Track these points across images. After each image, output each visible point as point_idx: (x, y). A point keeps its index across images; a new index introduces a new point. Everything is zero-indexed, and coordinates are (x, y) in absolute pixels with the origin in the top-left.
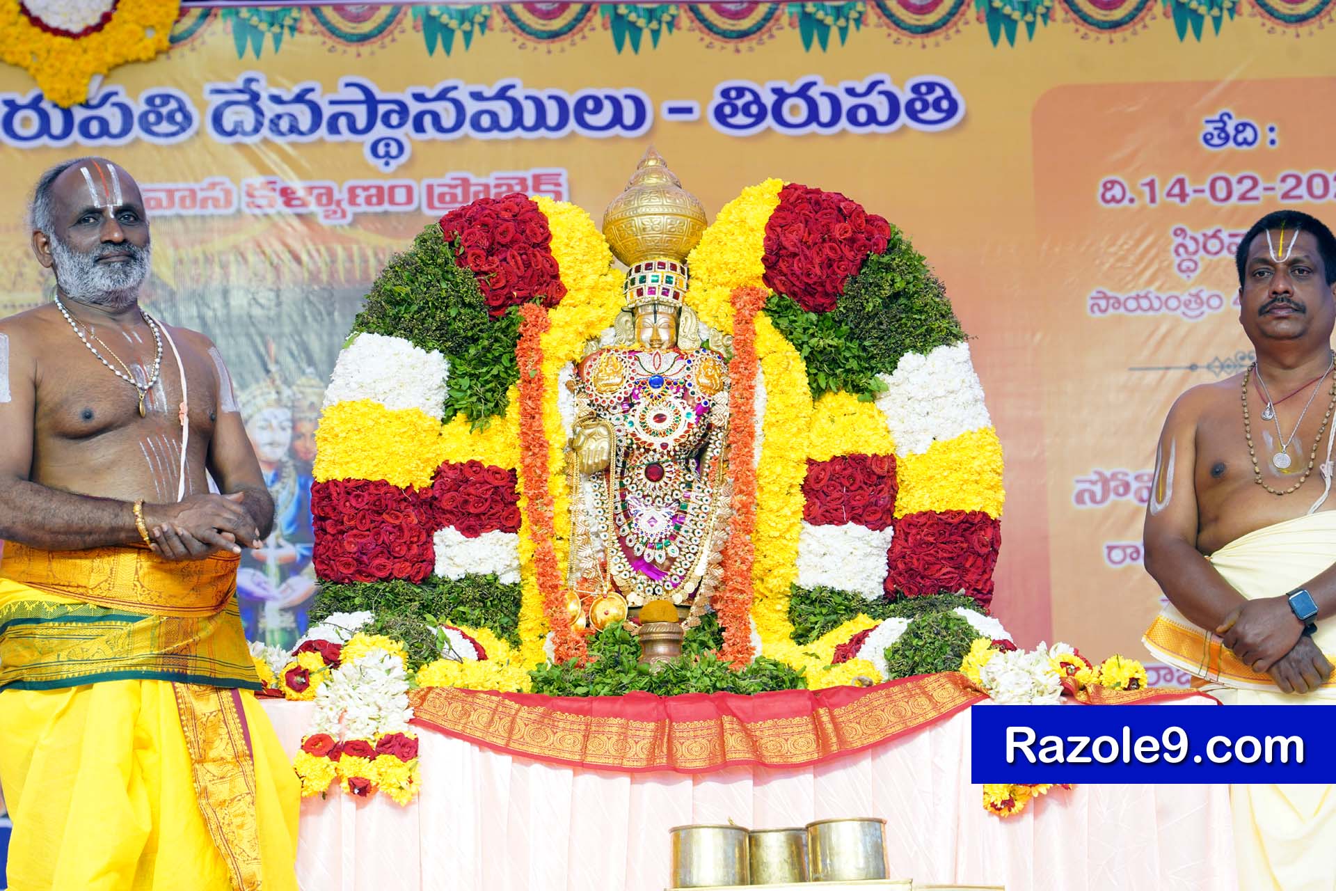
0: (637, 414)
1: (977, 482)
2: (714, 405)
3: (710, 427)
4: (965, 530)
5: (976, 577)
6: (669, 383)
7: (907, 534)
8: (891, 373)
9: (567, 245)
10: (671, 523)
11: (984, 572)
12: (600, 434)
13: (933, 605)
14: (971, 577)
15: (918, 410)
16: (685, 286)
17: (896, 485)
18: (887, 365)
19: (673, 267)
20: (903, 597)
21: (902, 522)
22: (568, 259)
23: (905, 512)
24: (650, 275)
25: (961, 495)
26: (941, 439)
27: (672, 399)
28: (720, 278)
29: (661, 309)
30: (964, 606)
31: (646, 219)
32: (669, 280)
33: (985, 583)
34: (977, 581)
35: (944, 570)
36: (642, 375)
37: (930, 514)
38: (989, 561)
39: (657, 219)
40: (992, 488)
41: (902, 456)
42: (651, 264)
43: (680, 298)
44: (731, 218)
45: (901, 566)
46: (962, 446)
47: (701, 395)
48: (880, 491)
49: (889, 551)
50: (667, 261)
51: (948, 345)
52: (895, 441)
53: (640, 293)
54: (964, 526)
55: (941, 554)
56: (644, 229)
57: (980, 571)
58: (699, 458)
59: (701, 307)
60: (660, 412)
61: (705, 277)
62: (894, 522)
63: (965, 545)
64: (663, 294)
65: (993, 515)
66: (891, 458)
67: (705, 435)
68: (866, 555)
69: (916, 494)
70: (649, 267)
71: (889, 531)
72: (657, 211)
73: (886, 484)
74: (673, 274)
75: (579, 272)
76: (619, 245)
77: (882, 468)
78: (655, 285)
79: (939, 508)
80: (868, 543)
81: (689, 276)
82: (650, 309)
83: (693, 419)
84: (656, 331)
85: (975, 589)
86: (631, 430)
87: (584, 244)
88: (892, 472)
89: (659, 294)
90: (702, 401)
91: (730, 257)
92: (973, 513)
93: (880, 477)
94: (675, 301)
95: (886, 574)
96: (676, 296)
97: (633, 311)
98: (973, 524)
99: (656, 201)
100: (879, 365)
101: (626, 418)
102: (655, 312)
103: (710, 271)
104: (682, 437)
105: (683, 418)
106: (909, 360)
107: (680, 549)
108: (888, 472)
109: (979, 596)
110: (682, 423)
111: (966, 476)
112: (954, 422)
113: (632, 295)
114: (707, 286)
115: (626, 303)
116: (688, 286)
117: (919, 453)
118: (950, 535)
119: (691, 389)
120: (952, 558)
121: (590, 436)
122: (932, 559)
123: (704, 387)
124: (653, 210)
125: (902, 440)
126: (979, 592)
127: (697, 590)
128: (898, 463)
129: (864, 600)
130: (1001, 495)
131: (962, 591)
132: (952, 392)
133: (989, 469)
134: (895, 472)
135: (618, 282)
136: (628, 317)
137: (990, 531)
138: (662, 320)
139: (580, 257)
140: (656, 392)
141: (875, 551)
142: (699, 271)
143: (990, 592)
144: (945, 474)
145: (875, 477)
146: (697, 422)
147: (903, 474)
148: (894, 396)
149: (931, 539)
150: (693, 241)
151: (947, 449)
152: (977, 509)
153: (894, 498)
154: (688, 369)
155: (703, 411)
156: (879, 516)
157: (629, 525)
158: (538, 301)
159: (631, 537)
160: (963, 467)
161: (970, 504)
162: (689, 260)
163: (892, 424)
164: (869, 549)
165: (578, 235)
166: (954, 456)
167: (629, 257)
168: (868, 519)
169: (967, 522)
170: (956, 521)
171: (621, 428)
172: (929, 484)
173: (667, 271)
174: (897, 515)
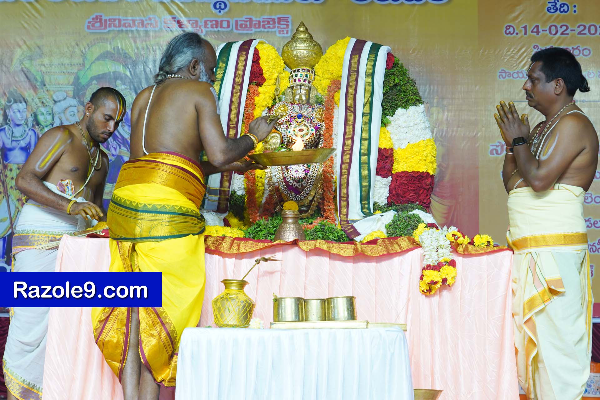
0: (292, 129)
1: (425, 160)
2: (322, 126)
3: (320, 134)
4: (420, 179)
5: (423, 198)
6: (304, 117)
7: (397, 180)
8: (392, 116)
9: (266, 62)
10: (304, 172)
11: (427, 196)
12: (277, 136)
13: (406, 208)
14: (422, 197)
15: (403, 131)
16: (313, 78)
17: (393, 160)
18: (391, 113)
19: (309, 71)
20: (394, 205)
21: (395, 175)
22: (267, 67)
23: (396, 171)
24: (299, 74)
25: (419, 165)
26: (411, 143)
27: (306, 123)
28: (327, 76)
29: (303, 87)
30: (418, 209)
31: (298, 52)
32: (306, 76)
33: (427, 200)
34: (424, 199)
35: (411, 195)
36: (294, 114)
37: (406, 172)
38: (429, 191)
39: (302, 52)
40: (431, 162)
41: (396, 149)
42: (300, 69)
43: (311, 84)
44: (332, 52)
45: (394, 193)
46: (420, 146)
47: (317, 122)
48: (386, 163)
49: (390, 186)
50: (307, 68)
51: (416, 106)
52: (393, 143)
53: (295, 81)
54: (419, 177)
55: (410, 188)
56: (297, 56)
57: (425, 195)
58: (316, 146)
59: (319, 87)
60: (301, 128)
61: (321, 75)
62: (392, 175)
63: (419, 185)
64: (304, 81)
65: (431, 173)
66: (392, 150)
67: (318, 138)
68: (380, 187)
69: (401, 164)
70: (299, 70)
71: (390, 178)
72: (302, 48)
73: (389, 160)
74: (308, 74)
75: (271, 72)
76: (287, 61)
77: (387, 153)
78: (301, 78)
79: (410, 170)
80: (381, 183)
81: (315, 75)
82: (299, 87)
83: (314, 132)
84: (301, 96)
85: (423, 202)
86: (289, 135)
87: (273, 62)
88: (392, 155)
89: (302, 82)
90: (317, 125)
91: (331, 69)
92: (423, 172)
93: (387, 157)
94: (309, 84)
95: (388, 195)
96: (309, 82)
97: (292, 88)
98: (423, 177)
99: (302, 45)
100: (388, 113)
101: (287, 130)
102: (301, 89)
103: (323, 73)
104: (310, 138)
105: (310, 131)
106: (400, 111)
107: (307, 183)
108: (390, 155)
109: (425, 205)
110: (310, 133)
111: (421, 158)
112: (416, 136)
113: (292, 81)
114: (321, 79)
115: (289, 85)
116: (314, 78)
117: (402, 148)
118: (414, 181)
119: (313, 120)
120: (414, 190)
121: (273, 137)
122: (406, 190)
123: (319, 119)
124: (301, 48)
125: (396, 143)
126: (425, 203)
127: (313, 199)
128: (394, 151)
129: (379, 205)
130: (435, 165)
131: (417, 203)
132: (417, 124)
133: (430, 155)
134: (393, 155)
135: (287, 76)
136: (290, 90)
137: (430, 179)
138: (303, 92)
139: (271, 67)
140: (299, 120)
141: (384, 186)
142: (319, 73)
143: (430, 203)
144: (413, 157)
145: (385, 157)
146: (315, 133)
147: (396, 156)
148: (393, 125)
149: (406, 182)
150: (317, 60)
151: (413, 146)
152: (425, 171)
153: (392, 165)
154: (312, 112)
155: (318, 128)
156: (385, 172)
157: (287, 173)
158: (254, 84)
159: (288, 177)
160: (420, 154)
161: (422, 169)
162: (315, 68)
163: (392, 136)
164: (382, 185)
165: (271, 57)
166: (416, 150)
167: (292, 66)
168: (381, 173)
169: (421, 176)
170: (416, 175)
171: (285, 134)
172: (406, 160)
173: (306, 73)
174: (393, 172)
